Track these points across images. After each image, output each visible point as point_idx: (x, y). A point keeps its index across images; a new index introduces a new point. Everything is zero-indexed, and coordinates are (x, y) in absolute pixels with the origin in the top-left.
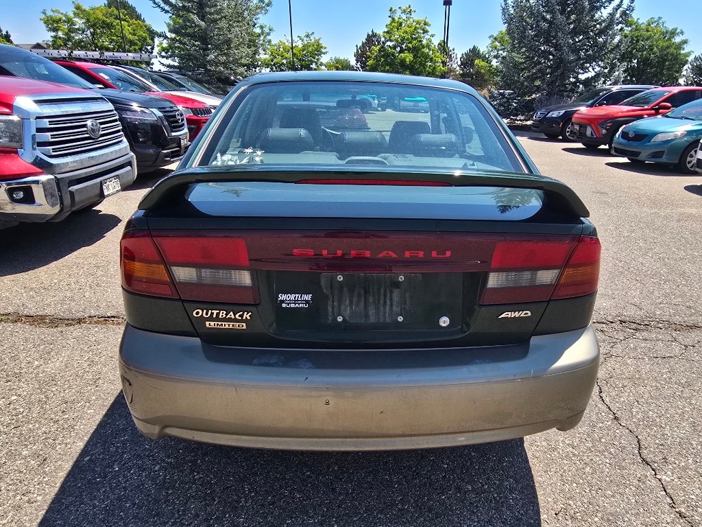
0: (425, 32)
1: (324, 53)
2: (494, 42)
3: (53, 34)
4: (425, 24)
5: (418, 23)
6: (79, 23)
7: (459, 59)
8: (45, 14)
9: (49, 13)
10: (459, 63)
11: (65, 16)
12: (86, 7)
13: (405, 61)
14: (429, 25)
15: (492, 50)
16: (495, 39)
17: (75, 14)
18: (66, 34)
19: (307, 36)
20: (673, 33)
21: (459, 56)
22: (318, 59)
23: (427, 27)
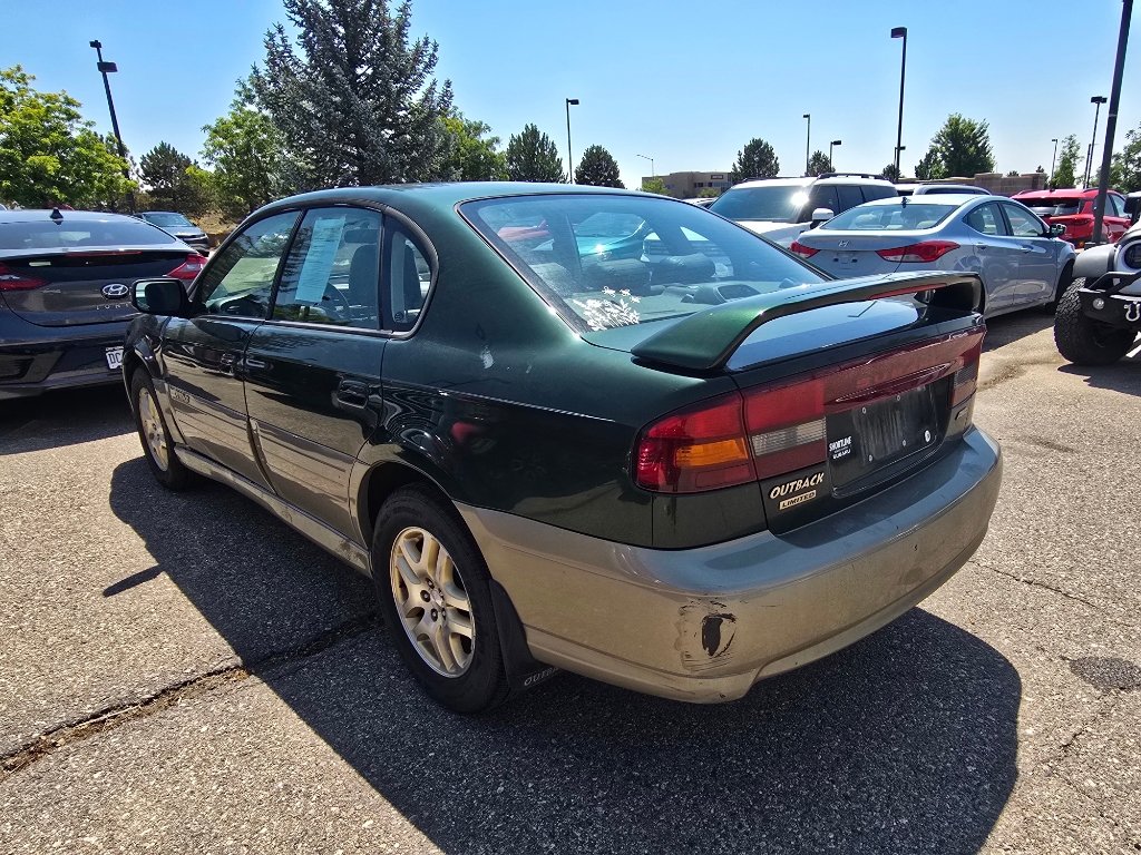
0: (71, 117)
2: (215, 137)
4: (69, 102)
5: (49, 99)
7: (139, 166)
10: (141, 172)
13: (46, 171)
14: (79, 105)
15: (214, 151)
16: (215, 131)
20: (478, 129)
21: (138, 161)
23: (73, 109)
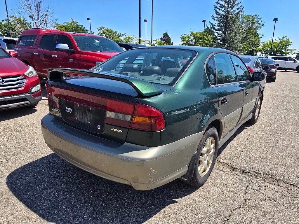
1: (291, 45)
3: (183, 42)
6: (191, 38)
8: (182, 36)
9: (183, 35)
11: (188, 36)
12: (195, 33)
17: (191, 35)
18: (187, 42)
19: (283, 37)
22: (286, 48)
